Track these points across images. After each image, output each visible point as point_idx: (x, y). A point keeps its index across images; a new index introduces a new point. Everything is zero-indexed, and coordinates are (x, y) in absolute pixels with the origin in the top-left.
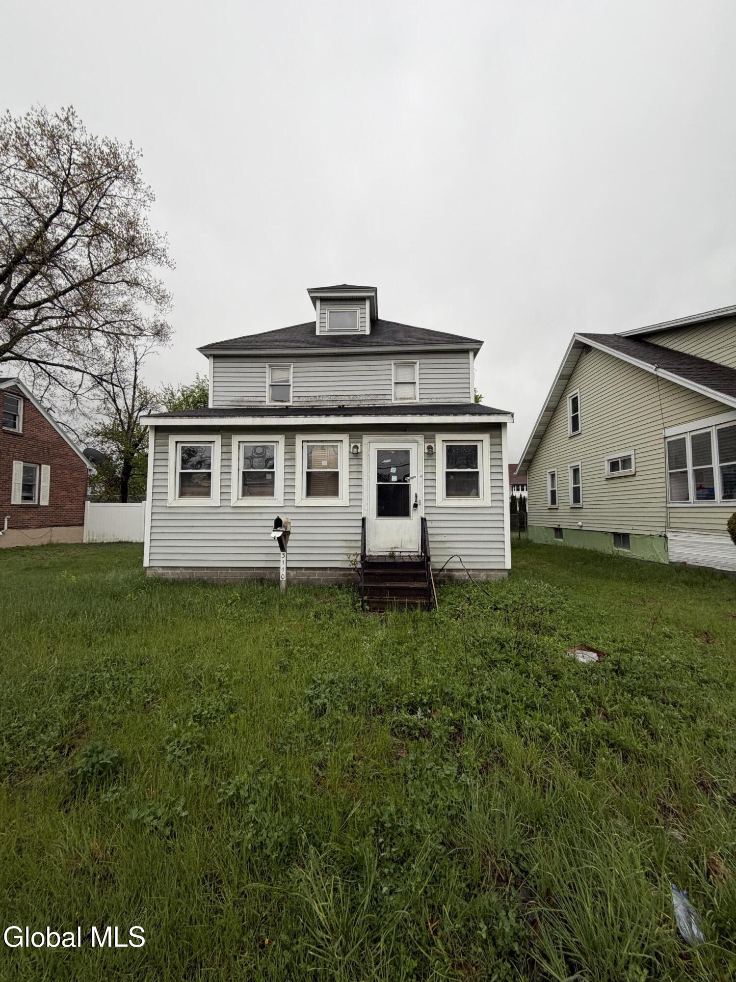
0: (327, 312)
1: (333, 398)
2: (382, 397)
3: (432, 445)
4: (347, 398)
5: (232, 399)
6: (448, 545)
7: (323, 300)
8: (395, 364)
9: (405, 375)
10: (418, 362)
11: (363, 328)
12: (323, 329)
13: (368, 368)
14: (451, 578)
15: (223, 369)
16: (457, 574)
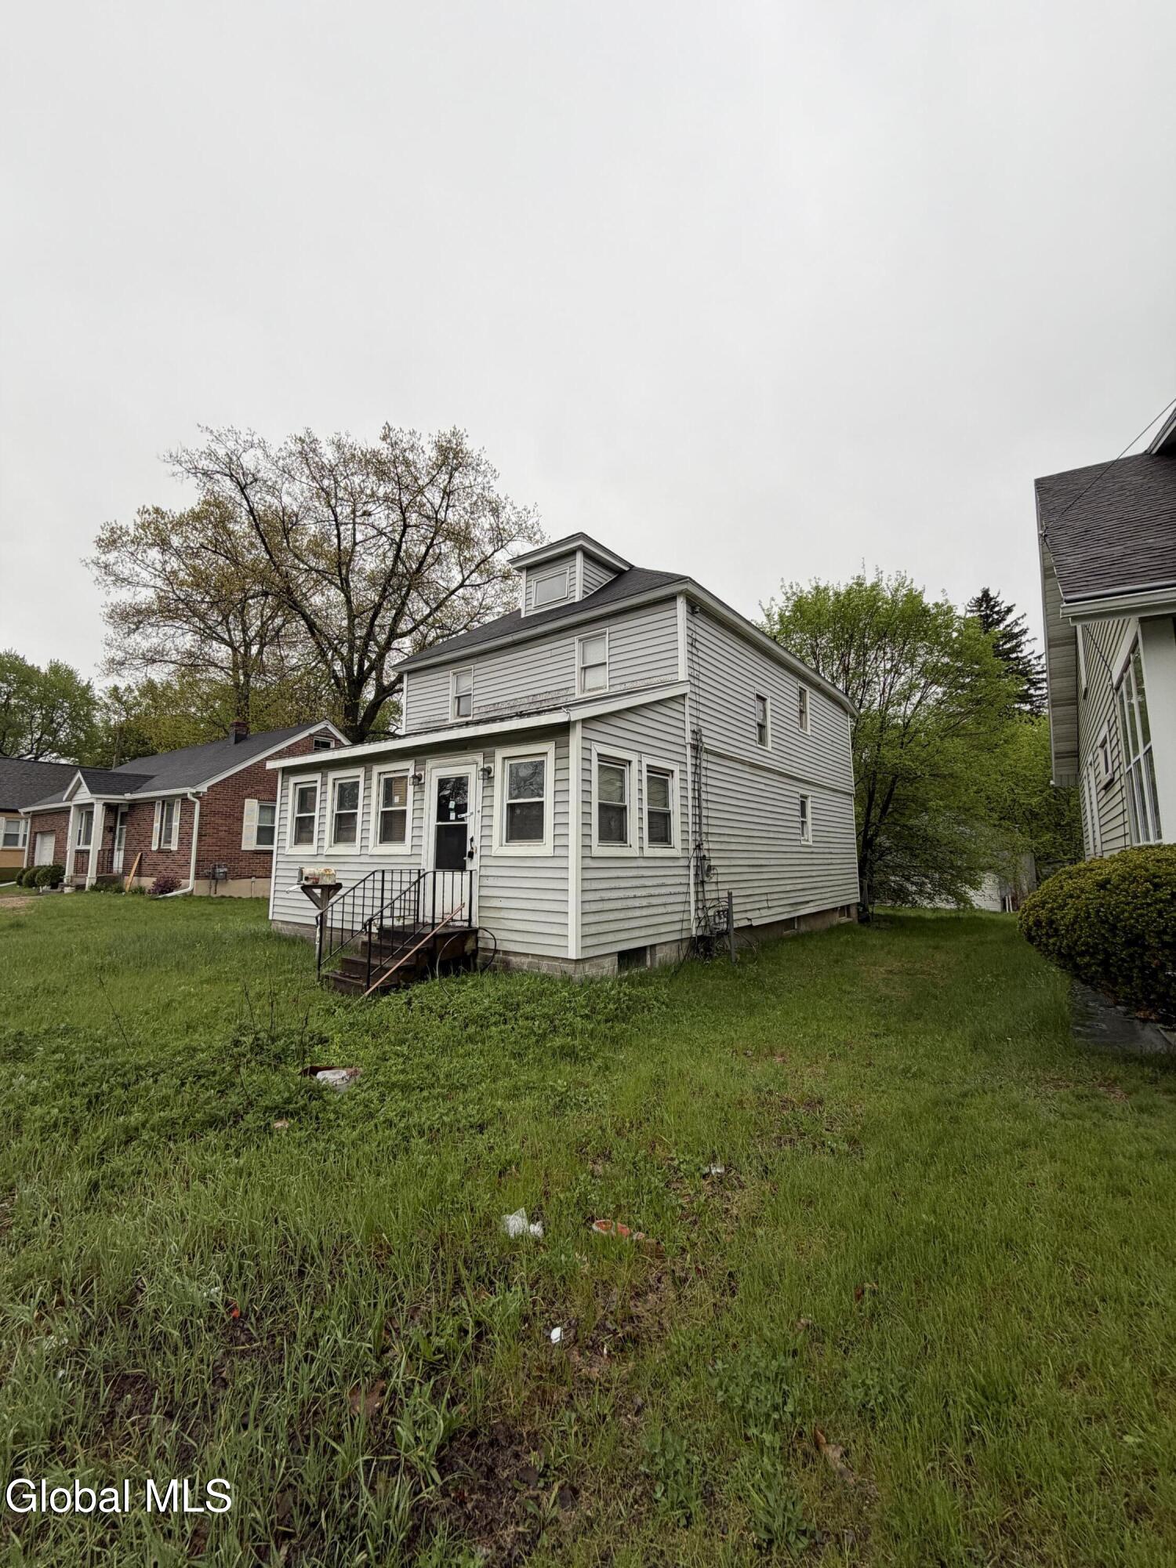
0: (533, 583)
1: (512, 703)
2: (563, 693)
3: (491, 765)
4: (526, 701)
5: (420, 720)
6: (503, 914)
7: (529, 568)
8: (580, 640)
9: (598, 652)
10: (610, 628)
11: (572, 595)
12: (529, 608)
13: (548, 654)
14: (507, 965)
15: (418, 686)
16: (513, 959)
